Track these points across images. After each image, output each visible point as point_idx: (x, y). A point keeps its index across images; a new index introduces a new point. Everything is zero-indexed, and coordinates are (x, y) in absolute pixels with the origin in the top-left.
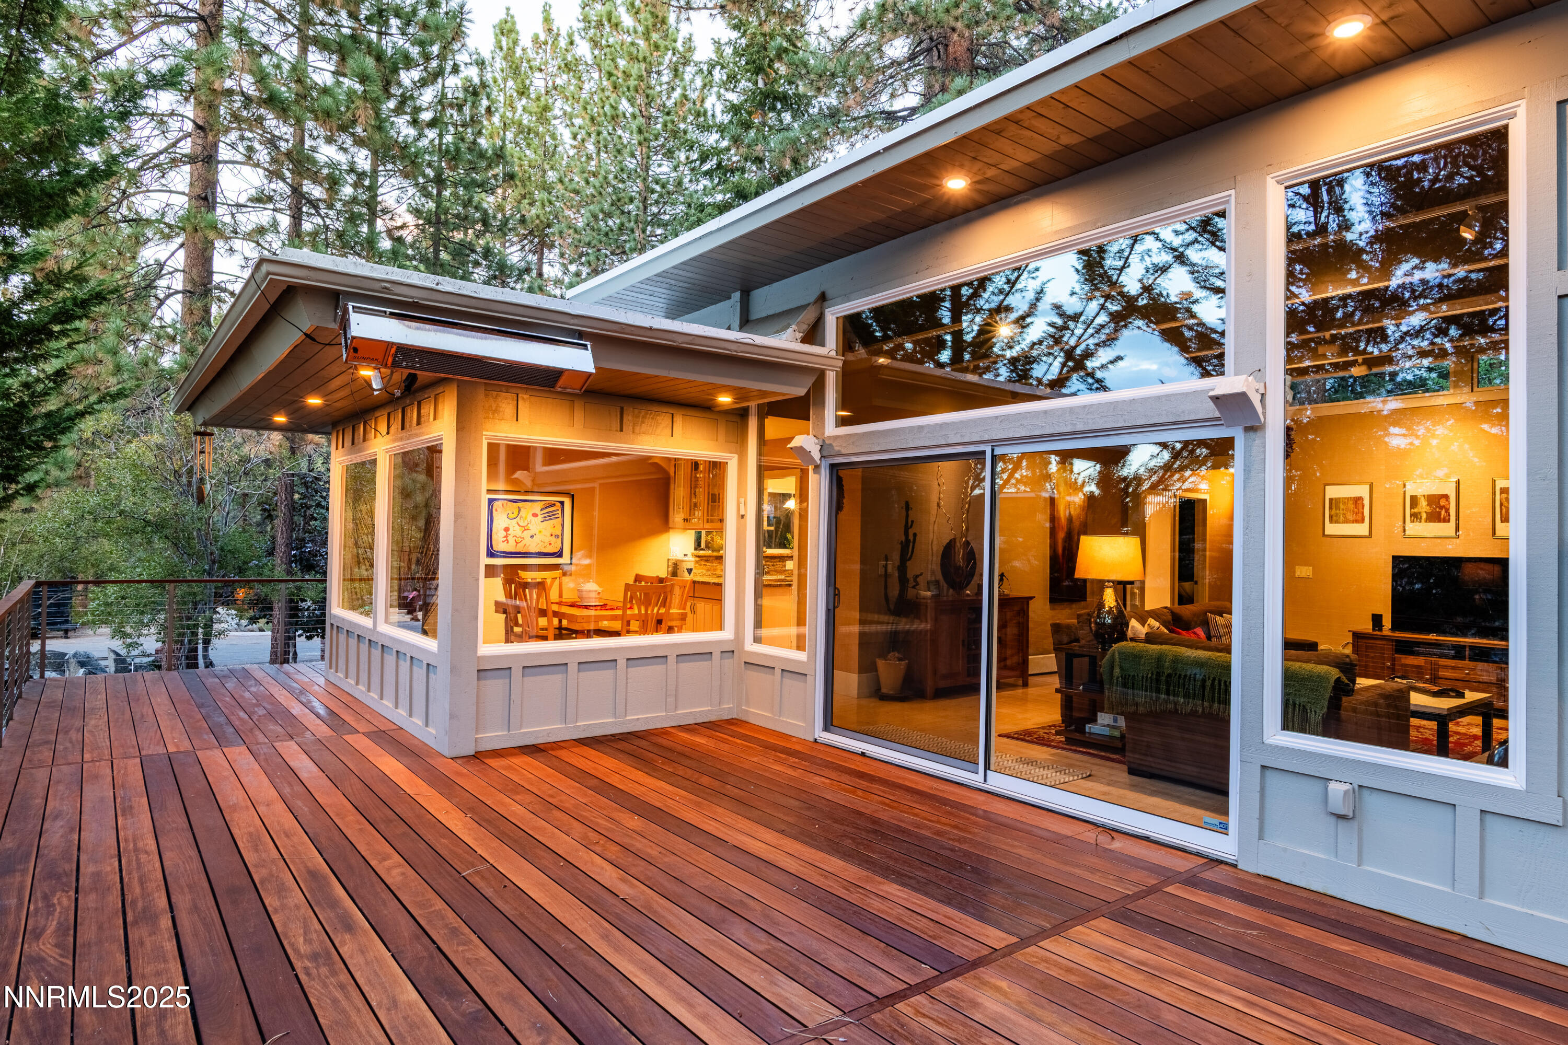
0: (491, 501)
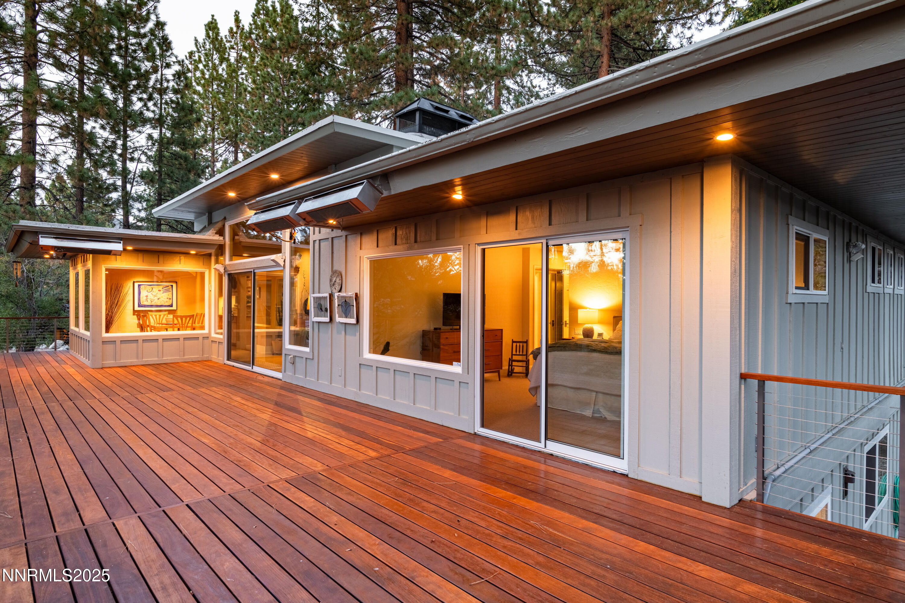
0: (139, 286)
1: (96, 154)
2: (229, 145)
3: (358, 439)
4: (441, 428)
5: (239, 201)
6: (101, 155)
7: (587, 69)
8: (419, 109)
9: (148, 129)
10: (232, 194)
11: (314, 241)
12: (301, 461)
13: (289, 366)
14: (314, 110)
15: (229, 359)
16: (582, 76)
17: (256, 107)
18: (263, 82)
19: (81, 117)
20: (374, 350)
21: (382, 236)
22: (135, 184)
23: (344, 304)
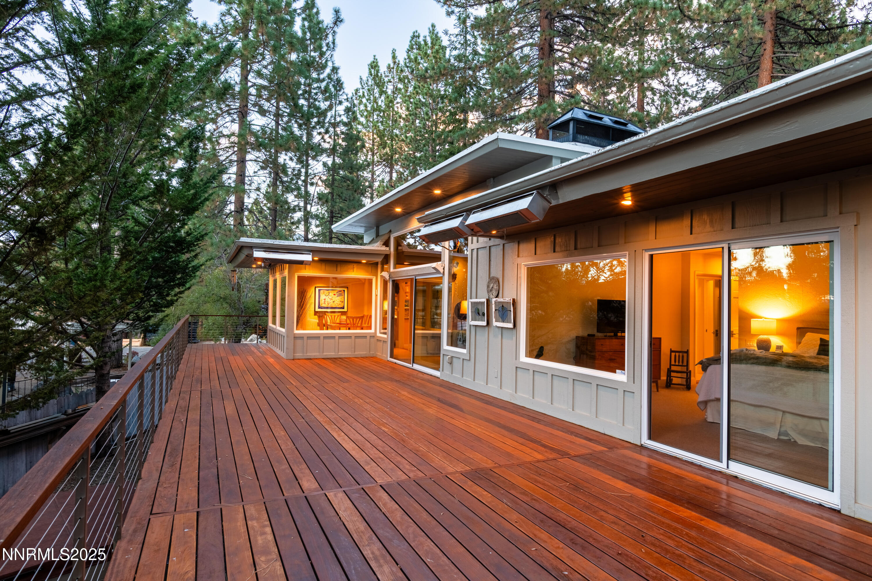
0: (319, 290)
1: (287, 182)
2: (386, 167)
3: (522, 440)
4: (603, 436)
5: (404, 215)
6: (290, 182)
7: (745, 59)
8: (572, 119)
9: (324, 158)
10: (398, 210)
11: (472, 250)
12: (471, 456)
13: (447, 366)
14: (461, 129)
15: (392, 356)
16: (739, 68)
17: (409, 131)
18: (415, 109)
19: (277, 152)
20: (529, 354)
21: (540, 244)
22: (313, 204)
23: (501, 309)
